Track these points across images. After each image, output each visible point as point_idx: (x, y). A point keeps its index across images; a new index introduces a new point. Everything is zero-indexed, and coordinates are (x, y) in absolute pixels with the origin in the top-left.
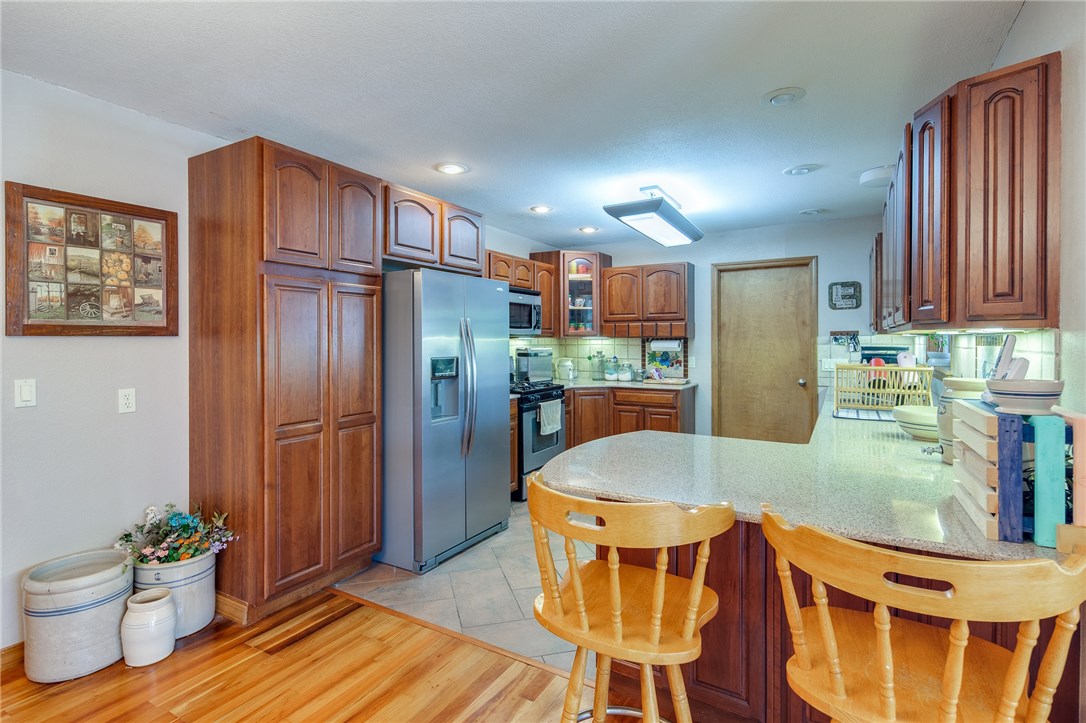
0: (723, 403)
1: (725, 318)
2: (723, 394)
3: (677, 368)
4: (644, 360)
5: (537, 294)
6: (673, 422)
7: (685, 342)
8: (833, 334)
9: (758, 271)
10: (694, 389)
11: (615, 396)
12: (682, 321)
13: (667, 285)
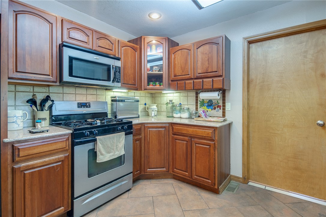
0: (251, 135)
1: (253, 76)
2: (251, 129)
3: (218, 111)
4: (197, 105)
5: (118, 59)
6: (212, 151)
7: (223, 92)
9: (280, 39)
10: (230, 125)
11: (173, 128)
12: (221, 77)
13: (210, 53)
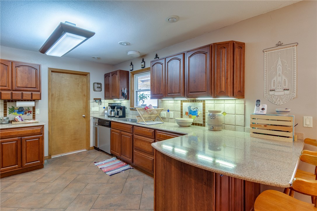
1: (53, 92)
3: (29, 115)
4: (6, 112)
8: (94, 99)
9: (68, 74)
12: (38, 92)
13: (29, 74)
